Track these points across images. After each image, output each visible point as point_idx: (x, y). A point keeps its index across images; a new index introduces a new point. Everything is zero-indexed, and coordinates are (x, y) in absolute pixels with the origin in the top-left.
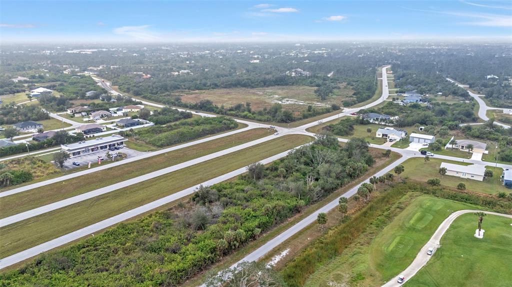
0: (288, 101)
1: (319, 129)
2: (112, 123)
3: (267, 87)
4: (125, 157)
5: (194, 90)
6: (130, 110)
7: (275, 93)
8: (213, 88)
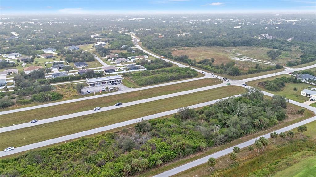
0: (245, 58)
1: (256, 84)
2: (124, 66)
3: (235, 47)
4: (117, 90)
5: (184, 47)
6: (138, 59)
7: (238, 52)
8: (197, 46)
